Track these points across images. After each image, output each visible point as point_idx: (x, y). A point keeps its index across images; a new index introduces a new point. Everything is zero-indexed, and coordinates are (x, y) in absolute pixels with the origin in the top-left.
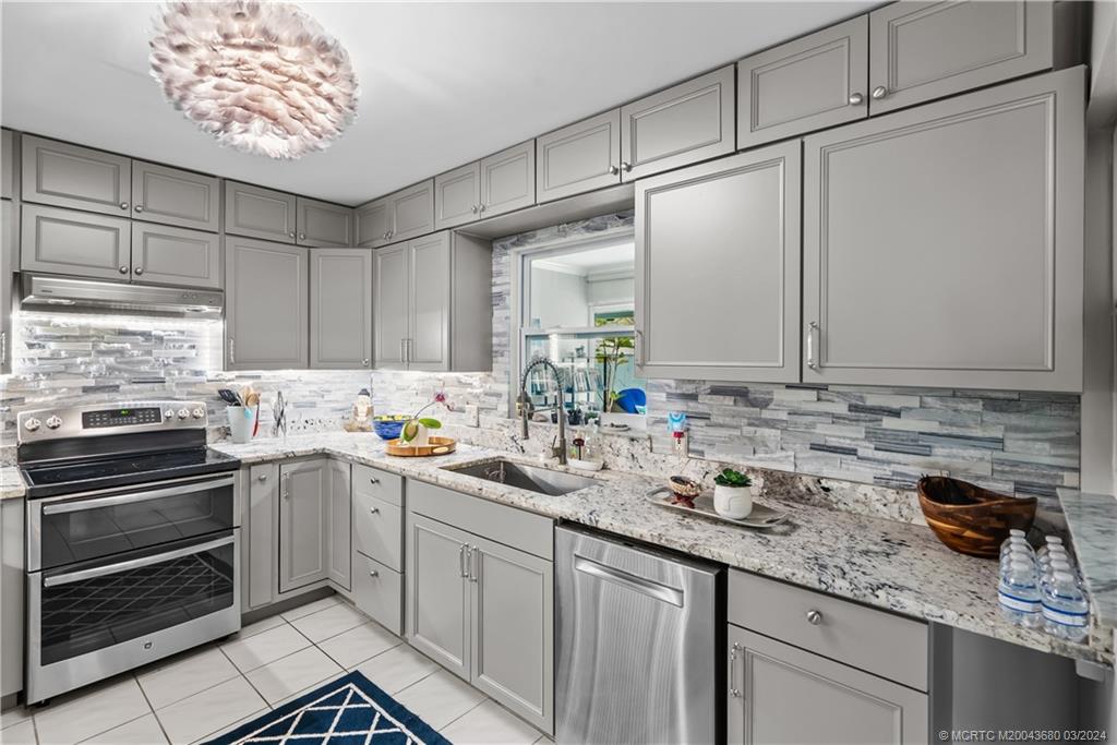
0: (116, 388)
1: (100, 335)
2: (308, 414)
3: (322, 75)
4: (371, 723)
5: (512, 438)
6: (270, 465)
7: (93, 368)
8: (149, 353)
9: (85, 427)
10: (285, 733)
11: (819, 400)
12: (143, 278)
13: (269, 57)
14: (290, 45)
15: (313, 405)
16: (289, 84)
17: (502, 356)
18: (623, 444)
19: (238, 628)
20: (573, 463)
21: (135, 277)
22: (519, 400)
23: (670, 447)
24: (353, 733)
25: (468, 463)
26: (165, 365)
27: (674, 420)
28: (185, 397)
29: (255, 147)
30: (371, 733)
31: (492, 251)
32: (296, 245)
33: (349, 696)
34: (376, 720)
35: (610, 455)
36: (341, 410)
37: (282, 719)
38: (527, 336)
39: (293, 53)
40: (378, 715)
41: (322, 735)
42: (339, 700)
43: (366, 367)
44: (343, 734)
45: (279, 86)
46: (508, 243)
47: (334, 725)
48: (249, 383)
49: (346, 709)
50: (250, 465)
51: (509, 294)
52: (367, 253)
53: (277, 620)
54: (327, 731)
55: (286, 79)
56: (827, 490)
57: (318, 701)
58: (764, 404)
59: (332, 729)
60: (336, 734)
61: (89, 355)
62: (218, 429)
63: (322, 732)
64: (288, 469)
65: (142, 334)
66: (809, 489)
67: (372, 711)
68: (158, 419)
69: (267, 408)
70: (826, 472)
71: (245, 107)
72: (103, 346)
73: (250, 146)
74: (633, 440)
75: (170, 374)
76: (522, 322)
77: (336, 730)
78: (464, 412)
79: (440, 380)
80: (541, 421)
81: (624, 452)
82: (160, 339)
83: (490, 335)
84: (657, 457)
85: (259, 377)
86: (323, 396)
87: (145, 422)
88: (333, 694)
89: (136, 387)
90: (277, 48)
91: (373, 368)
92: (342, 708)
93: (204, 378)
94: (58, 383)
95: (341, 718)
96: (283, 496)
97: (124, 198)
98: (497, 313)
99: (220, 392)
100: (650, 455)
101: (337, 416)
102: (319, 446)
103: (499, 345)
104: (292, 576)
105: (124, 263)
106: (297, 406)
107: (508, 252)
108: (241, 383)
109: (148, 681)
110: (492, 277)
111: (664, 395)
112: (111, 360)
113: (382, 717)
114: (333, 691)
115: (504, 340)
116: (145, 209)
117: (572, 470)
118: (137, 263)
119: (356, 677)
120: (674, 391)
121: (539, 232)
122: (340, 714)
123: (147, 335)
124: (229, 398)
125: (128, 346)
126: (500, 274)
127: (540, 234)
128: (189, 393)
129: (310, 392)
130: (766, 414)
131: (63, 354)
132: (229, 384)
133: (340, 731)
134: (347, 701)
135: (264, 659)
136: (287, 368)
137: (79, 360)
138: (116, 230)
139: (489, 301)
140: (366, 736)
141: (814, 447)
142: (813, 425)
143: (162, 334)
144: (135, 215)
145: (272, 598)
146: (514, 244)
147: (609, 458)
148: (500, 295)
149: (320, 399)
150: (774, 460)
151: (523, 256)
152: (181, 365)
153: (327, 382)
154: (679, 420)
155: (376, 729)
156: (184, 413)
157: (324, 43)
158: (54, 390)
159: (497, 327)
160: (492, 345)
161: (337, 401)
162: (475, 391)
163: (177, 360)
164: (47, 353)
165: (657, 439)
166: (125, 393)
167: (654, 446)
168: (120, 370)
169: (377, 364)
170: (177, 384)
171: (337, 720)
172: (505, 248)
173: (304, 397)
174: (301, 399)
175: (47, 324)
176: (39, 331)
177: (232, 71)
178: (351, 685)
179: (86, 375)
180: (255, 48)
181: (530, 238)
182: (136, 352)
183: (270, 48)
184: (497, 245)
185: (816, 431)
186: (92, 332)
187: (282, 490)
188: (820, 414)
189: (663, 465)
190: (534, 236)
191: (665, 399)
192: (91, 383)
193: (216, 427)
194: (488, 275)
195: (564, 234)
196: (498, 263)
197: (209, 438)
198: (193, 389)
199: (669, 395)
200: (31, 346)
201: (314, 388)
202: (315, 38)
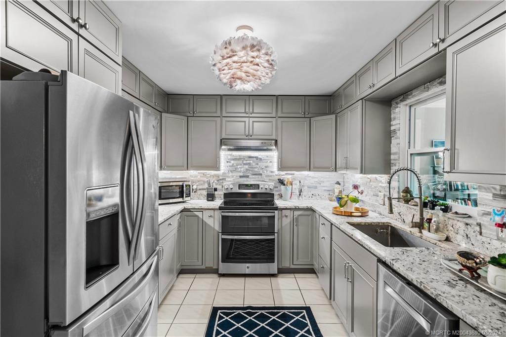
0: (248, 177)
1: (243, 158)
2: (314, 191)
3: (253, 57)
4: (304, 329)
5: (399, 213)
6: (289, 210)
7: (242, 169)
8: (258, 164)
9: (239, 189)
10: (274, 316)
12: (253, 137)
13: (235, 58)
14: (241, 51)
15: (316, 187)
16: (242, 65)
17: (395, 166)
18: (460, 225)
19: (276, 273)
20: (425, 232)
21: (250, 137)
22: (403, 192)
23: (495, 234)
24: (295, 329)
25: (365, 223)
26: (262, 169)
27: (496, 214)
28: (268, 181)
29: (244, 89)
30: (302, 332)
31: (391, 106)
32: (305, 117)
33: (301, 315)
34: (306, 329)
35: (452, 233)
36: (328, 191)
37: (276, 311)
38: (411, 154)
39: (242, 54)
40: (308, 328)
41: (285, 324)
42: (297, 314)
43: (332, 171)
44: (292, 327)
45: (239, 67)
46: (399, 100)
47: (291, 322)
48: (289, 177)
49: (298, 319)
50: (282, 209)
51: (399, 130)
52: (333, 116)
53: (292, 275)
54: (287, 323)
55: (240, 64)
57: (290, 311)
59: (289, 323)
60: (290, 326)
61: (241, 165)
62: (279, 194)
63: (285, 322)
64: (297, 213)
65: (256, 157)
67: (307, 325)
68: (259, 189)
69: (296, 187)
71: (233, 78)
72: (245, 162)
73: (242, 89)
74: (467, 224)
75: (263, 172)
76: (409, 146)
77: (290, 324)
78: (378, 196)
79: (369, 178)
80: (414, 205)
81: (461, 232)
82: (261, 159)
83: (390, 154)
84: (484, 239)
85: (294, 174)
86: (320, 184)
87: (255, 189)
88: (296, 311)
89: (254, 176)
90: (236, 55)
91: (336, 171)
92: (297, 318)
93: (274, 174)
94: (234, 174)
95: (295, 321)
96: (295, 224)
97: (247, 110)
98: (394, 141)
99: (278, 179)
100: (479, 237)
101: (326, 193)
102: (309, 205)
103: (394, 160)
104: (298, 259)
105: (247, 133)
106: (309, 187)
107: (399, 105)
108: (286, 176)
109: (248, 280)
110: (391, 121)
111: (491, 195)
112: (247, 167)
113: (309, 329)
114: (297, 310)
115: (396, 157)
116: (253, 113)
117: (424, 237)
118: (251, 132)
119: (308, 309)
120: (498, 193)
121: (413, 91)
122: (295, 319)
123: (257, 158)
124: (281, 182)
125: (251, 162)
126: (395, 119)
127: (415, 92)
128: (270, 180)
129: (315, 181)
131: (235, 165)
132: (283, 176)
133: (292, 326)
134: (300, 316)
135: (281, 287)
136: (305, 171)
137: (239, 167)
138: (245, 122)
139: (388, 135)
140: (299, 332)
143: (261, 157)
144: (251, 116)
145: (290, 265)
146: (402, 101)
147: (452, 235)
148: (394, 131)
149: (319, 185)
151: (410, 106)
152: (267, 169)
153: (322, 177)
154: (500, 215)
155: (304, 332)
156: (267, 187)
157: (253, 45)
158: (233, 176)
159: (394, 149)
160: (390, 160)
161: (326, 187)
162: (383, 185)
163: (266, 167)
164: (231, 164)
165: (485, 226)
166: (251, 178)
167: (483, 231)
168: (249, 170)
169: (337, 170)
170: (266, 176)
171: (292, 321)
172: (397, 103)
173: (312, 183)
174: (311, 185)
175: (231, 155)
176: (229, 157)
177: (226, 68)
178: (304, 311)
179: (240, 172)
180: (230, 57)
181: (410, 95)
182: (254, 164)
183: (234, 55)
184: (393, 102)
186: (242, 157)
187: (295, 222)
189: (488, 246)
190: (412, 94)
191: (491, 198)
192: (242, 174)
193: (278, 193)
194: (388, 120)
195: (428, 89)
196: (394, 113)
197: (276, 197)
198: (271, 178)
199: (495, 195)
200: (227, 162)
201: (316, 180)
202: (249, 45)
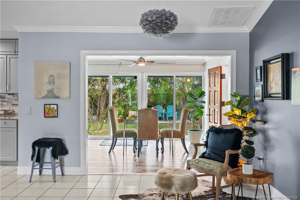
11: (13, 97)
56: (14, 112)
58: (4, 98)
66: (11, 112)
70: (14, 109)
130: (4, 100)
141: (12, 105)
142: (12, 101)
150: (6, 108)
185: (13, 102)
188: (13, 99)
